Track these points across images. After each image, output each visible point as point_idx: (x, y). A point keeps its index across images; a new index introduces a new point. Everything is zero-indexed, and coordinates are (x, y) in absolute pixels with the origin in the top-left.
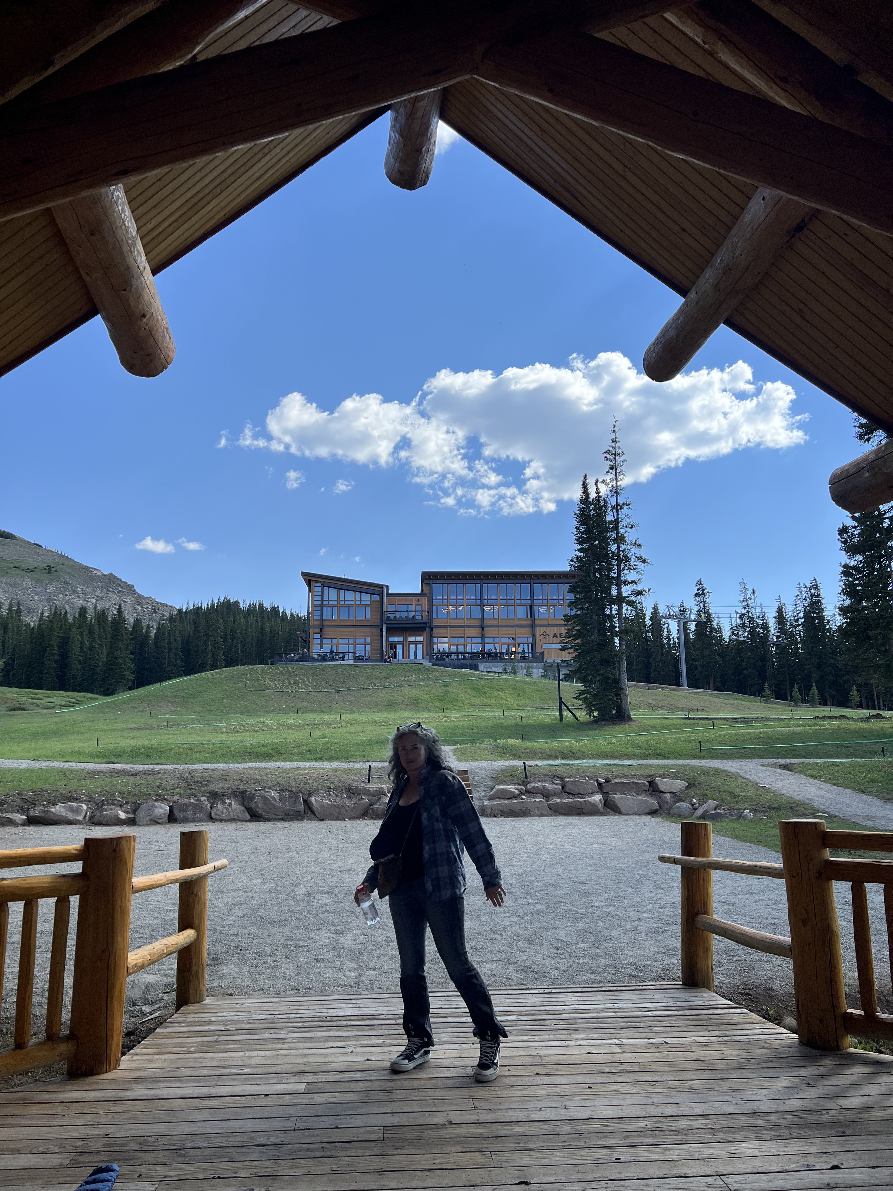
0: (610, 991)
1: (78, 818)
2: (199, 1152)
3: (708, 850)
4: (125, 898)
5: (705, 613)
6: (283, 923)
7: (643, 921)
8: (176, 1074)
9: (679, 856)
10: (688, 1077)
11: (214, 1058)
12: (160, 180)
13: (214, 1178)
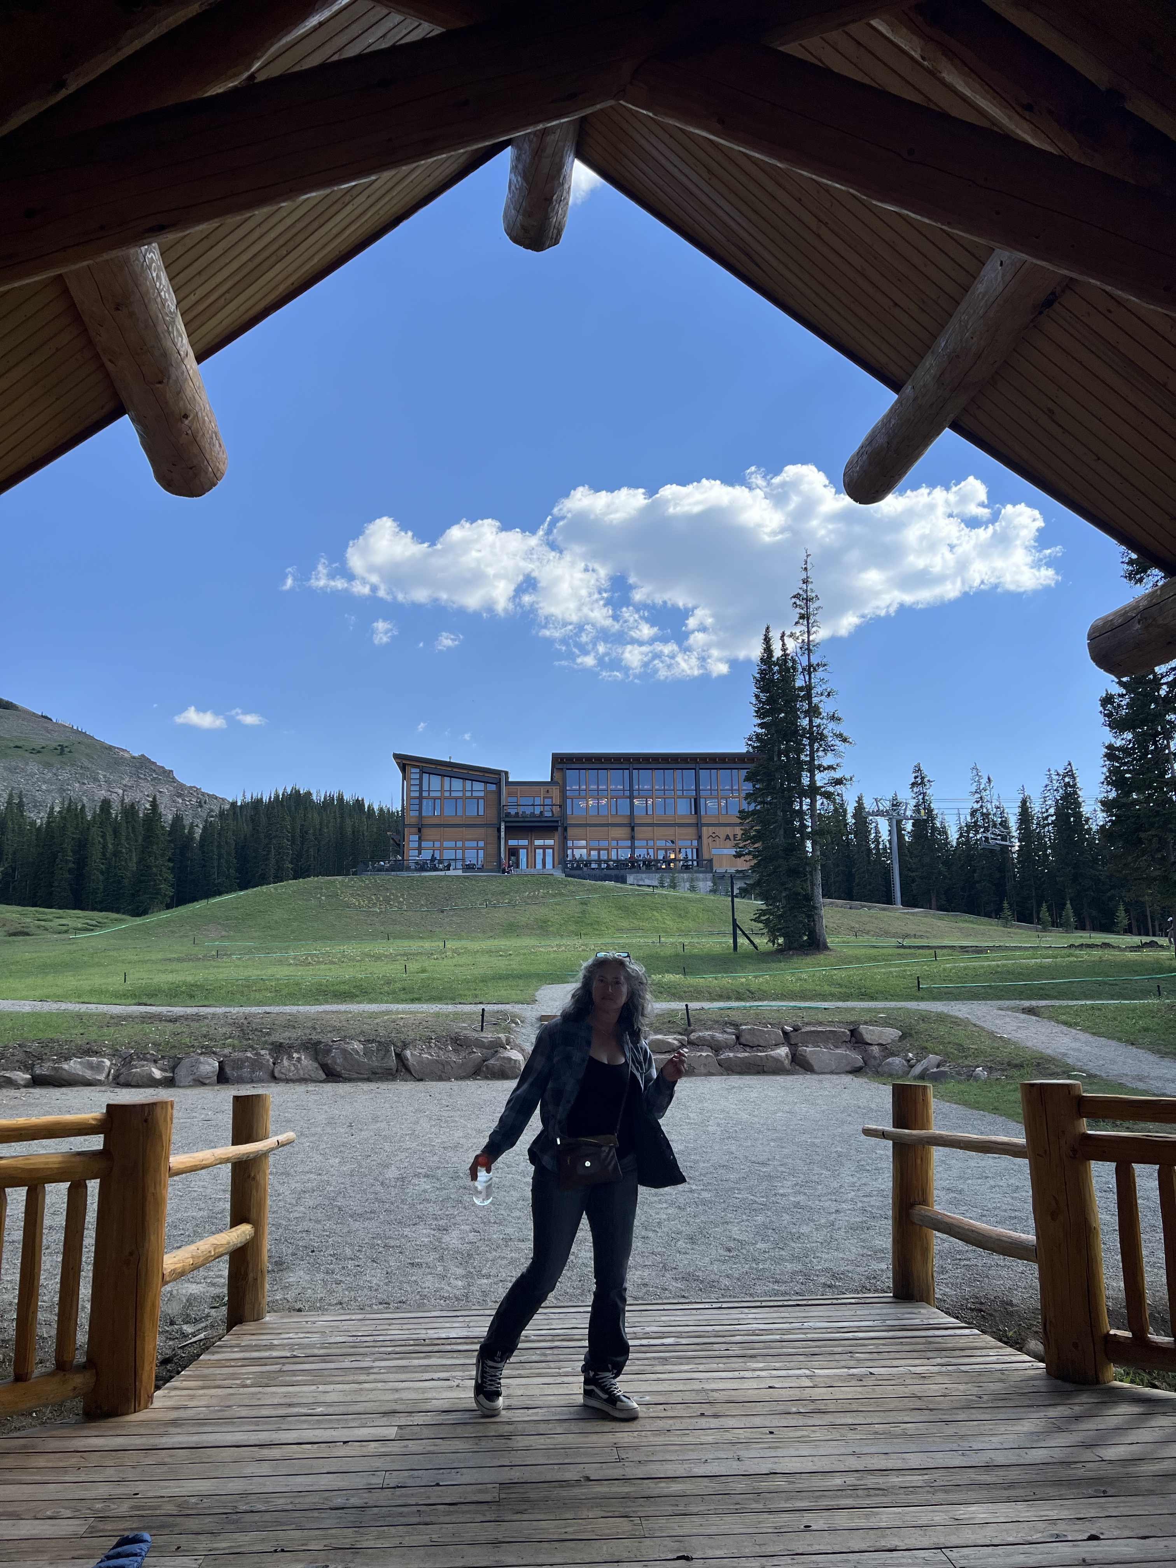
0: (798, 1305)
1: (98, 1078)
2: (256, 1517)
3: (928, 1121)
4: (160, 1182)
5: (924, 809)
6: (368, 1215)
7: (842, 1214)
8: (227, 1414)
9: (889, 1127)
10: (900, 1419)
11: (276, 1393)
12: (206, 237)
13: (276, 1551)
